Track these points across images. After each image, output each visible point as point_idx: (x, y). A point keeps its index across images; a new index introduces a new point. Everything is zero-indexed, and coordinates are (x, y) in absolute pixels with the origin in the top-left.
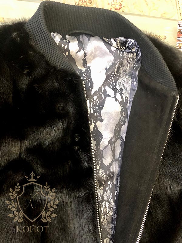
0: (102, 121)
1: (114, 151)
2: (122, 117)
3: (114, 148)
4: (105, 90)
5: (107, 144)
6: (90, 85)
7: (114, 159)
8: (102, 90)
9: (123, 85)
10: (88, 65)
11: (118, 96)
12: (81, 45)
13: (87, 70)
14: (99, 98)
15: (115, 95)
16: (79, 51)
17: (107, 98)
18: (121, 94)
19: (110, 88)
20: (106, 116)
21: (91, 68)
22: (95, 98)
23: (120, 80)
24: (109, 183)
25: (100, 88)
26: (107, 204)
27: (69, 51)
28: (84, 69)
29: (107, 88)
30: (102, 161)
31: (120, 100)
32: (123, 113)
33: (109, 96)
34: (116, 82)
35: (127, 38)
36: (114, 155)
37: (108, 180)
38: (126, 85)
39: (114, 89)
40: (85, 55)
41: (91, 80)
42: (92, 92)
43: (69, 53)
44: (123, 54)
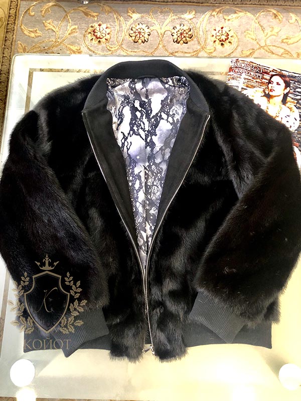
0: (156, 135)
1: (163, 155)
2: (172, 134)
3: (164, 153)
4: (161, 115)
5: (158, 150)
6: (150, 112)
7: (163, 160)
8: (159, 115)
9: (176, 111)
10: (150, 98)
11: (170, 119)
12: (144, 84)
13: (148, 101)
14: (156, 120)
15: (168, 118)
16: (143, 88)
17: (162, 121)
18: (173, 118)
19: (165, 113)
20: (160, 132)
21: (151, 100)
22: (153, 120)
23: (173, 108)
24: (159, 175)
25: (157, 114)
26: (156, 187)
27: (136, 89)
28: (146, 101)
29: (162, 114)
30: (155, 160)
31: (171, 121)
32: (174, 131)
33: (163, 119)
34: (170, 109)
35: (180, 76)
36: (163, 158)
37: (158, 173)
38: (178, 111)
39: (168, 115)
40: (147, 90)
41: (151, 109)
42: (151, 117)
43: (136, 90)
44: (175, 89)
